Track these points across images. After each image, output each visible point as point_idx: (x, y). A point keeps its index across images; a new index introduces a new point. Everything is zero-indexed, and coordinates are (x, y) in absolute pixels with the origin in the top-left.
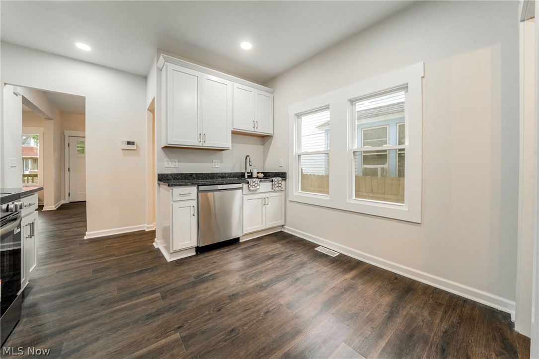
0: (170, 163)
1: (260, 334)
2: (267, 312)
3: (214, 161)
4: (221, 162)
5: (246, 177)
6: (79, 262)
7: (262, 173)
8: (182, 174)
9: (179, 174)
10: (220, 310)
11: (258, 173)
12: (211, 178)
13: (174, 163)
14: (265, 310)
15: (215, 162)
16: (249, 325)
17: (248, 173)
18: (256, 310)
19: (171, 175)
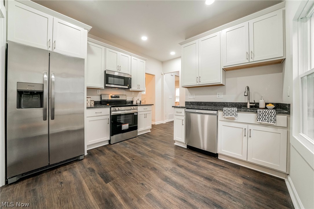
0: (191, 96)
1: (127, 183)
2: (142, 184)
3: (217, 93)
4: (224, 94)
5: (248, 107)
6: (164, 132)
7: (272, 104)
8: (196, 102)
9: (195, 102)
10: (143, 167)
11: (266, 104)
12: (215, 106)
13: (193, 96)
14: (144, 183)
15: (219, 94)
16: (133, 178)
17: (250, 103)
18: (144, 179)
19: (191, 102)
